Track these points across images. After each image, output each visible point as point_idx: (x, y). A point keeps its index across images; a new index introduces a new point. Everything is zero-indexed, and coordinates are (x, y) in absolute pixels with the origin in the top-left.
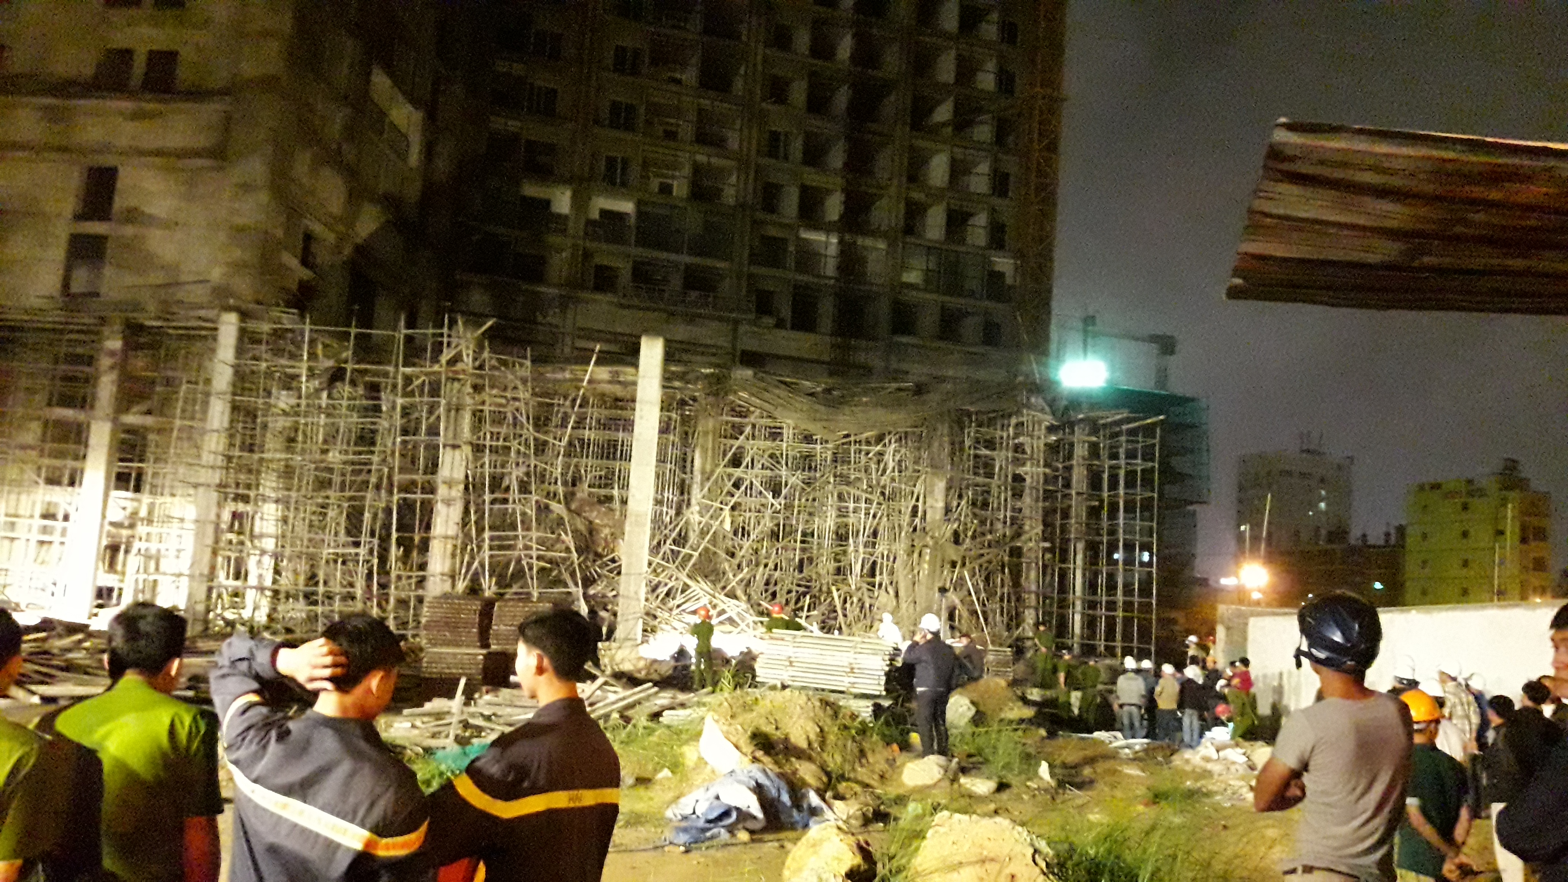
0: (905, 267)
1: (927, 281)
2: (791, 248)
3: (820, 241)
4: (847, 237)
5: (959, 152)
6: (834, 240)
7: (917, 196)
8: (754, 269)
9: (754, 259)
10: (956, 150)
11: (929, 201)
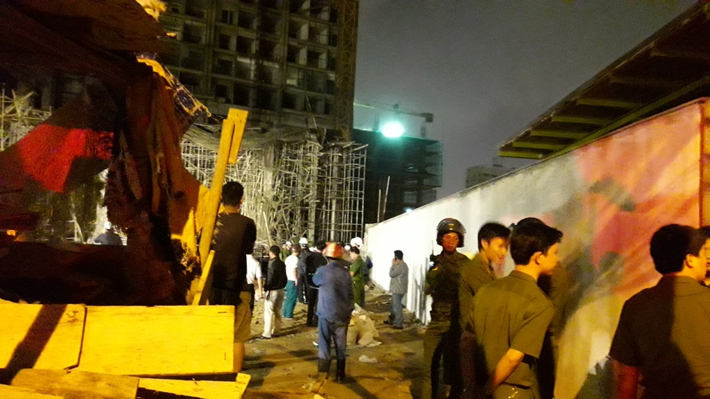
0: (287, 77)
1: (299, 84)
2: (233, 66)
3: (248, 63)
4: (260, 62)
5: (313, 24)
6: (253, 62)
7: (294, 43)
8: (215, 75)
9: (215, 70)
10: (311, 23)
11: (299, 46)
